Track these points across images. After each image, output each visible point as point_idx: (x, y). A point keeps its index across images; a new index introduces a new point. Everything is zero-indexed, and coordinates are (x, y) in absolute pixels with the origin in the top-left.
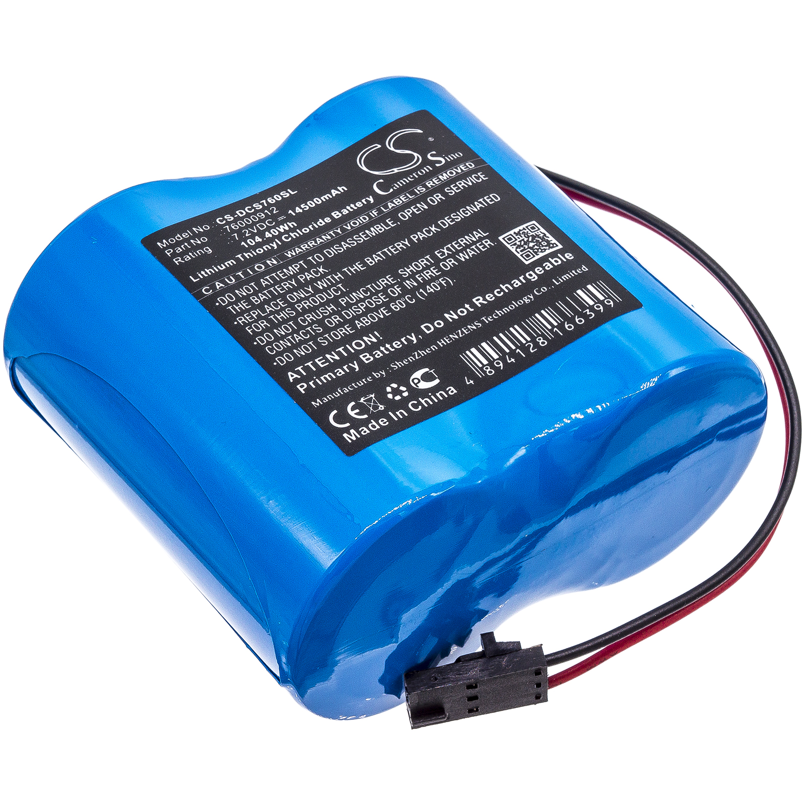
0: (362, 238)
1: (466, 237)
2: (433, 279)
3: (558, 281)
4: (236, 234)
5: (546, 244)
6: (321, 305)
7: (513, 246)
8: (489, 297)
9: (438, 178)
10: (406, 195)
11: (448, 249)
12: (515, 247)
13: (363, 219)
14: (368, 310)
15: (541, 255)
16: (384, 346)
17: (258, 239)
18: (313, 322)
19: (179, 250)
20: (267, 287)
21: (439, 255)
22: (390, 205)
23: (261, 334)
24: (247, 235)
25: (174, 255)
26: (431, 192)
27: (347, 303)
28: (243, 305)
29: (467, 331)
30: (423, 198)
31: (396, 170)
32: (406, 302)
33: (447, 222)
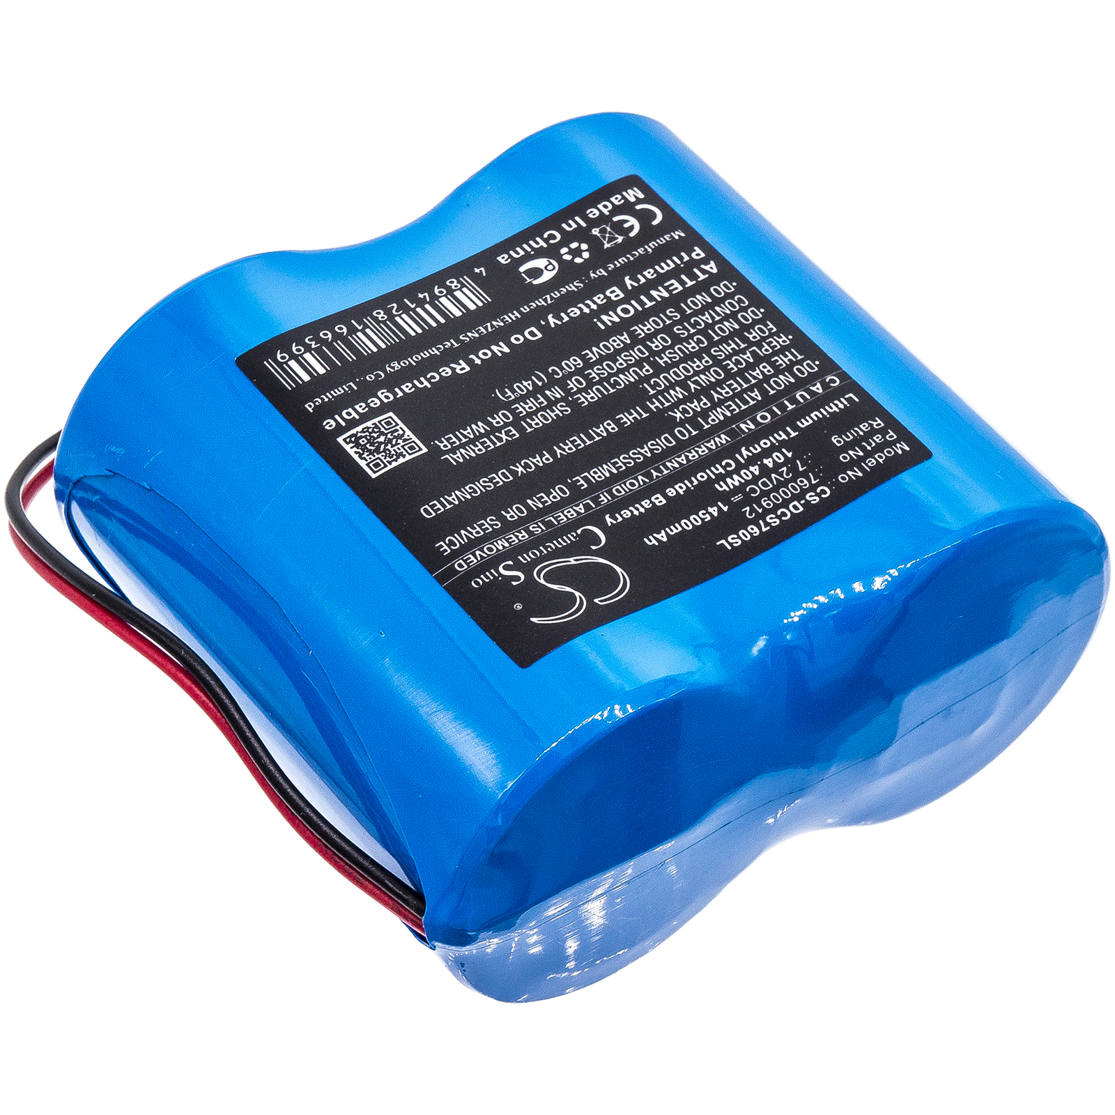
0: (622, 461)
1: (473, 455)
2: (523, 399)
3: (350, 387)
4: (801, 469)
5: (361, 441)
6: (676, 364)
7: (408, 438)
8: (446, 372)
9: (510, 543)
10: (558, 521)
11: (500, 439)
12: (406, 437)
13: (621, 490)
14: (613, 357)
15: (369, 424)
16: (592, 310)
17: (768, 462)
18: (686, 340)
19: (878, 438)
20: (751, 389)
21: (514, 432)
22: (581, 508)
23: (755, 322)
24: (785, 469)
25: (883, 432)
26: (521, 523)
27: (641, 368)
28: (782, 361)
29: (480, 330)
30: (534, 515)
31: (572, 561)
32: (562, 369)
33: (500, 478)
